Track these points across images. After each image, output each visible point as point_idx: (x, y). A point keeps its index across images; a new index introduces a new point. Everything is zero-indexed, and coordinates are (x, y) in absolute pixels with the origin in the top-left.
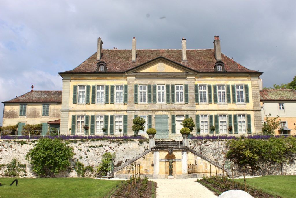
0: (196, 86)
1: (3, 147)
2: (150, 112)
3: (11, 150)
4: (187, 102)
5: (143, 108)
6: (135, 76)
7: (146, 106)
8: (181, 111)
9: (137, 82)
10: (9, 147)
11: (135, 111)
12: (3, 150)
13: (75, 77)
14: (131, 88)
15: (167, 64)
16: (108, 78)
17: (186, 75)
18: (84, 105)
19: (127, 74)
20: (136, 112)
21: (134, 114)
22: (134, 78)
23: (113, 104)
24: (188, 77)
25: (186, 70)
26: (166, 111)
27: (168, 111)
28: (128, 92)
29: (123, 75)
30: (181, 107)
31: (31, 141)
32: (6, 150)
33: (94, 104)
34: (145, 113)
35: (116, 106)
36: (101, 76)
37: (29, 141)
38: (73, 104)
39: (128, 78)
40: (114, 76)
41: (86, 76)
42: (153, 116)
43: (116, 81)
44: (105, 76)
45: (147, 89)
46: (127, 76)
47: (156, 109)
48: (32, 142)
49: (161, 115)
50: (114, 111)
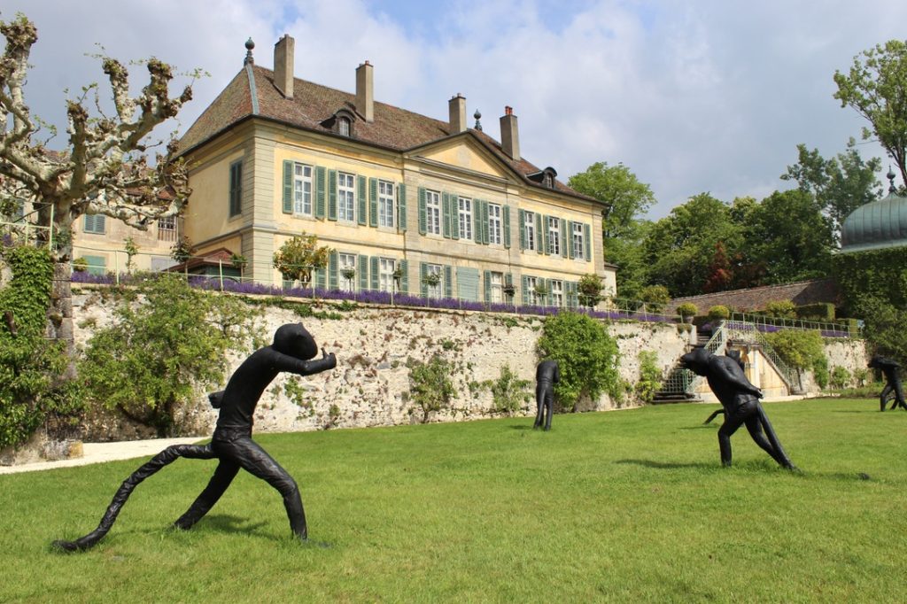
0: (522, 213)
1: (472, 332)
2: (448, 258)
3: (490, 342)
4: (507, 246)
5: (436, 249)
6: (420, 166)
7: (442, 243)
8: (500, 263)
9: (425, 182)
10: (484, 333)
11: (421, 252)
12: (474, 341)
13: (286, 137)
14: (412, 194)
15: (475, 151)
16: (363, 158)
17: (507, 185)
18: (310, 220)
19: (407, 157)
20: (424, 255)
21: (419, 259)
22: (417, 169)
23: (374, 229)
24: (509, 191)
25: (507, 173)
26: (474, 260)
27: (479, 260)
28: (407, 203)
29: (395, 158)
30: (498, 254)
31: (525, 319)
32: (481, 340)
33: (333, 223)
34: (440, 260)
35: (381, 234)
36: (348, 149)
37: (521, 319)
38: (284, 213)
39: (406, 166)
40: (376, 156)
41: (317, 139)
42: (454, 270)
43: (379, 169)
44: (358, 151)
45: (440, 202)
46: (404, 161)
47: (457, 252)
48: (528, 320)
49: (468, 269)
50: (378, 247)
